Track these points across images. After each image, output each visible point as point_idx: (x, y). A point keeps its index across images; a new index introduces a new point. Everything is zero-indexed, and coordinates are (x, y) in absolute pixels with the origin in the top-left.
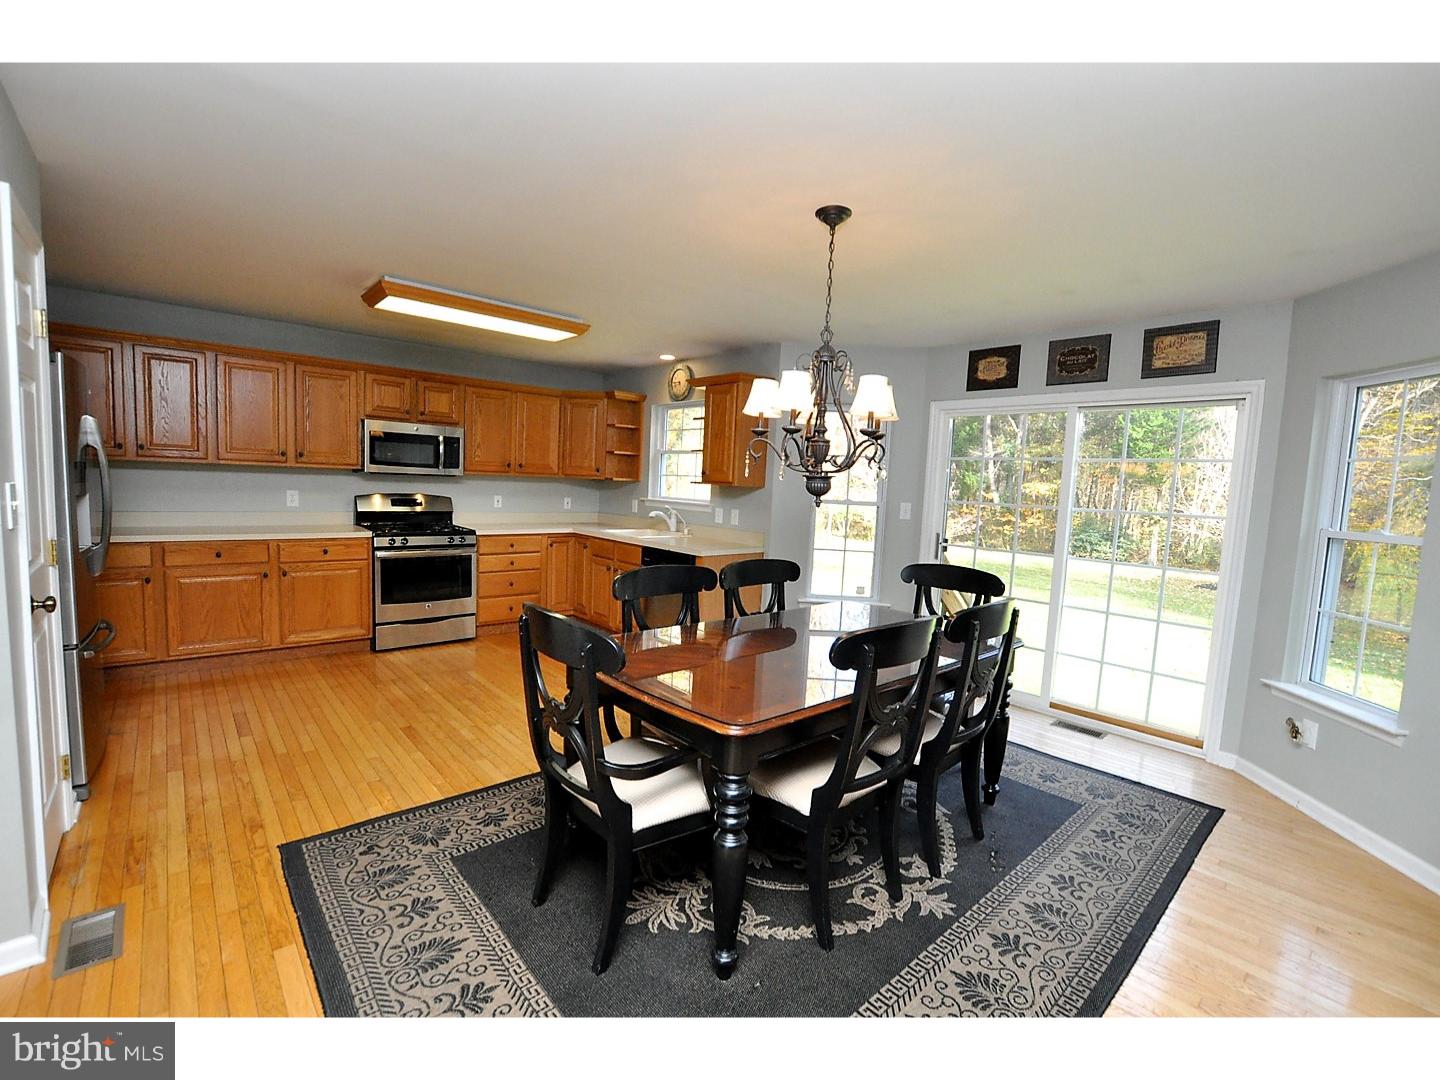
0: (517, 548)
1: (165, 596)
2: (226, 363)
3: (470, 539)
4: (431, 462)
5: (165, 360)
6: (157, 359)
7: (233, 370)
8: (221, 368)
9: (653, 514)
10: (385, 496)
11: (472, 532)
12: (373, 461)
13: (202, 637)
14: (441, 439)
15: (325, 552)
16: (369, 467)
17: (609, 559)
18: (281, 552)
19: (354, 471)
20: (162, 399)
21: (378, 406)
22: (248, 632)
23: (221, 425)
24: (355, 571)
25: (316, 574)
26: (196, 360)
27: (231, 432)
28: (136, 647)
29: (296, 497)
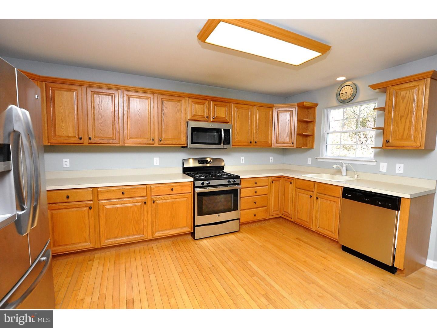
0: (258, 184)
1: (99, 215)
2: (127, 95)
3: (237, 181)
4: (217, 142)
5: (101, 94)
6: (96, 94)
7: (131, 99)
8: (125, 98)
9: (335, 166)
10: (195, 159)
11: (238, 177)
12: (192, 142)
13: (116, 236)
14: (222, 130)
15: (172, 190)
16: (190, 145)
17: (311, 191)
18: (152, 191)
19: (182, 147)
20: (99, 114)
21: (194, 115)
22: (137, 232)
23: (126, 127)
24: (186, 199)
25: (167, 201)
26: (114, 94)
27: (130, 129)
28: (86, 242)
29: (158, 161)
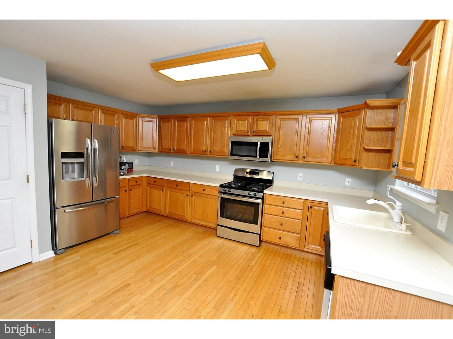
0: (289, 205)
1: (166, 196)
3: (259, 195)
4: (253, 154)
12: (232, 154)
13: (173, 211)
14: (259, 143)
15: (204, 190)
16: (230, 157)
18: (192, 188)
21: (237, 130)
24: (214, 200)
